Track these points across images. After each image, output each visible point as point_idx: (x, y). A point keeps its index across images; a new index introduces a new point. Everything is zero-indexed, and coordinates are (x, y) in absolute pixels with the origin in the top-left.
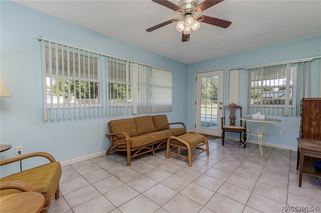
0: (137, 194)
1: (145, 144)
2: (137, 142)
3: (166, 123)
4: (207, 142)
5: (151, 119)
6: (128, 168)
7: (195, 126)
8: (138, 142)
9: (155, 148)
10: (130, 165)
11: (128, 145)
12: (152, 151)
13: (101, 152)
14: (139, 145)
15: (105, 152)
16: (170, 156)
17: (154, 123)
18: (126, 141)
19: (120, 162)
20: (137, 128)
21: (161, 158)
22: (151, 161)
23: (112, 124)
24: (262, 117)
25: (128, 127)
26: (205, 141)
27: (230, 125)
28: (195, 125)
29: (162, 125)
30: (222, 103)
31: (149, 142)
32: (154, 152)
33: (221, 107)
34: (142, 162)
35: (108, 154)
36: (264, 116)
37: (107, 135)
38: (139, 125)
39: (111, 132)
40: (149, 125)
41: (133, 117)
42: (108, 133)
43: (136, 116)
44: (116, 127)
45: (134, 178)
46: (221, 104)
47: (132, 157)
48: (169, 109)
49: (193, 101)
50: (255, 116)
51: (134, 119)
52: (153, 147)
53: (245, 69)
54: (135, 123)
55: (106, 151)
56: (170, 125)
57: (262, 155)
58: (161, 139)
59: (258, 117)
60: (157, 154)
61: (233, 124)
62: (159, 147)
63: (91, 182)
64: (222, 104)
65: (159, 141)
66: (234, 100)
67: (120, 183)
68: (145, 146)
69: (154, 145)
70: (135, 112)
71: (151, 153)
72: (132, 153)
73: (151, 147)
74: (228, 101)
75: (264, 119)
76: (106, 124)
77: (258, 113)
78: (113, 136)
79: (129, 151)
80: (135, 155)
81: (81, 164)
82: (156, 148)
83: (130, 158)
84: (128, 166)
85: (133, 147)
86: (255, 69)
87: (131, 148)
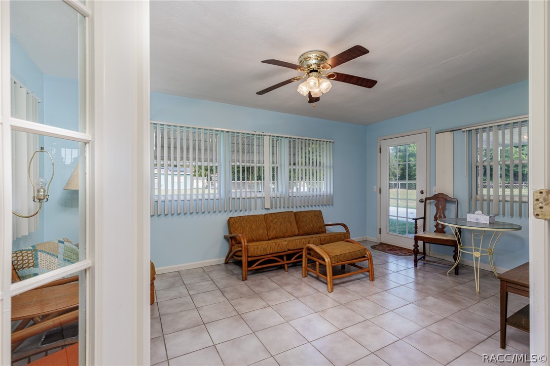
0: (234, 313)
1: (268, 252)
2: (256, 249)
3: (319, 224)
4: (369, 257)
5: (293, 216)
6: (243, 283)
7: (380, 231)
8: (258, 248)
9: (287, 260)
10: (246, 279)
11: (243, 251)
12: (284, 265)
13: (217, 259)
14: (259, 253)
15: (222, 260)
16: (308, 274)
17: (297, 223)
18: (241, 247)
19: (236, 275)
20: (268, 230)
21: (294, 276)
22: (277, 278)
23: (231, 222)
24: (485, 219)
25: (254, 227)
26: (366, 256)
27: (435, 232)
28: (380, 229)
29: (312, 226)
30: (425, 191)
31: (277, 249)
32: (286, 266)
33: (422, 199)
34: (264, 278)
35: (226, 263)
36: (488, 217)
37: (225, 237)
38: (272, 225)
39: (230, 233)
40: (289, 225)
41: (264, 212)
42: (227, 234)
43: (270, 212)
44: (237, 226)
45: (242, 296)
46: (422, 192)
47: (249, 269)
48: (329, 201)
49: (375, 187)
50: (471, 218)
51: (264, 215)
52: (285, 258)
53: (463, 130)
54: (266, 223)
55: (225, 258)
56: (326, 227)
57: (477, 290)
58: (297, 248)
59: (477, 220)
60: (292, 270)
61: (440, 230)
62: (294, 259)
63: (191, 293)
64: (425, 194)
65: (294, 250)
66: (445, 185)
67: (222, 299)
68: (270, 256)
69: (287, 255)
70: (268, 205)
71: (281, 267)
72: (250, 264)
73: (281, 257)
74: (434, 188)
75: (488, 223)
76: (226, 222)
77: (476, 212)
78: (232, 238)
79: (244, 260)
80: (254, 267)
81: (190, 272)
82: (290, 260)
83: (246, 270)
84: (243, 280)
85: (250, 255)
86: (487, 129)
87: (248, 257)
